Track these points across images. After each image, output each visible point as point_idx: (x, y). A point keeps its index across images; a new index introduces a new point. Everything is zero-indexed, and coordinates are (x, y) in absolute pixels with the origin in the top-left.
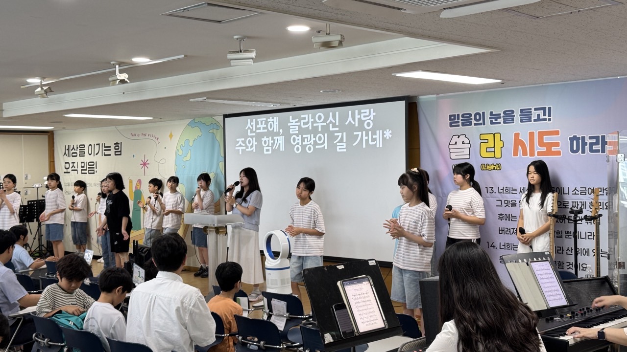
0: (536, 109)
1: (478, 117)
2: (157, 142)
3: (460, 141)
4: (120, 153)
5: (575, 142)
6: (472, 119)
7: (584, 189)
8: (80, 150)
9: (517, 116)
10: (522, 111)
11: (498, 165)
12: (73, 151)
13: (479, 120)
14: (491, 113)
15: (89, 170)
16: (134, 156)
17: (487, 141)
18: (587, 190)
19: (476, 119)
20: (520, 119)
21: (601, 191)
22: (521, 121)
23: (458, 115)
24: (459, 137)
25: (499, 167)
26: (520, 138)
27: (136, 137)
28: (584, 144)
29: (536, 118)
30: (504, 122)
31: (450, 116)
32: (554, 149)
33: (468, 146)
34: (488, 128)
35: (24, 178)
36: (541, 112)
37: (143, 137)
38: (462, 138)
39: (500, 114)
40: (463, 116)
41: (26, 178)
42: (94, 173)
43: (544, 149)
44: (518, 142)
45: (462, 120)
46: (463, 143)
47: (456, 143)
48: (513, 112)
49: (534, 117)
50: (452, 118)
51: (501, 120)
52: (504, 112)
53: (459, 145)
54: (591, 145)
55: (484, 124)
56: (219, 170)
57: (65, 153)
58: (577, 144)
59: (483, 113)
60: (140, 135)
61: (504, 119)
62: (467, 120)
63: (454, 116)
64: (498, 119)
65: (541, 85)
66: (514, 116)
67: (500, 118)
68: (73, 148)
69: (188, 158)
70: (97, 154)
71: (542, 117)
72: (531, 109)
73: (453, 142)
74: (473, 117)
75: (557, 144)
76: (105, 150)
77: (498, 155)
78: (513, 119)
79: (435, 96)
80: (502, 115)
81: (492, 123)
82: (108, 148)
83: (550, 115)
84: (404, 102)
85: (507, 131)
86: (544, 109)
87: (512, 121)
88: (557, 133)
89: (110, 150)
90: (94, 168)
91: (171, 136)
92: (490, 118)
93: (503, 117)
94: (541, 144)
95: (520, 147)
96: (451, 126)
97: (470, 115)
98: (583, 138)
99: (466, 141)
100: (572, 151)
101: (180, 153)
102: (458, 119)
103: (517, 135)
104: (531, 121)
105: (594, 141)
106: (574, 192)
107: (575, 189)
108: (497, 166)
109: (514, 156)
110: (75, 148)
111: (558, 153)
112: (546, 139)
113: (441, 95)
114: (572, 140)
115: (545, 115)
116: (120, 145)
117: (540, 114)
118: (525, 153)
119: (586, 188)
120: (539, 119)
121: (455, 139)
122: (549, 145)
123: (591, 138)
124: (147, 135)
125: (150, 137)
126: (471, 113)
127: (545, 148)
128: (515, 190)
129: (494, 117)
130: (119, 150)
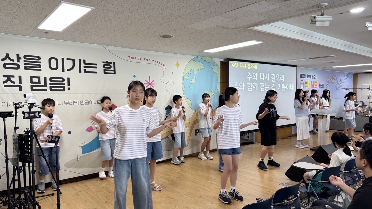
2: (164, 68)
4: (113, 72)
5: (319, 85)
8: (24, 61)
10: (312, 75)
12: (7, 61)
15: (51, 88)
17: (307, 83)
22: (312, 78)
24: (302, 81)
26: (312, 83)
31: (300, 74)
34: (307, 79)
37: (146, 61)
42: (64, 90)
45: (302, 76)
53: (302, 84)
56: (217, 90)
59: (306, 75)
60: (143, 60)
68: (7, 57)
69: (193, 82)
70: (68, 70)
71: (315, 78)
76: (84, 67)
77: (308, 87)
80: (309, 76)
81: (308, 78)
82: (94, 66)
84: (296, 68)
88: (317, 82)
89: (96, 68)
90: (64, 84)
91: (178, 65)
101: (187, 78)
105: (322, 85)
110: (14, 57)
111: (317, 87)
112: (315, 84)
116: (112, 65)
118: (313, 87)
124: (151, 61)
125: (155, 63)
130: (112, 69)
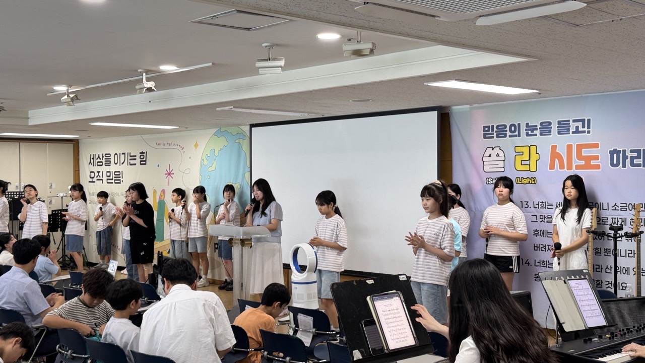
0: (574, 121)
1: (513, 128)
2: (182, 151)
3: (494, 153)
4: (145, 163)
5: (615, 155)
6: (506, 131)
7: (625, 205)
8: (105, 159)
9: (554, 128)
10: (559, 122)
11: (533, 178)
12: (99, 160)
13: (515, 131)
14: (527, 124)
15: (115, 180)
16: (158, 166)
17: (522, 153)
18: (628, 206)
19: (511, 131)
20: (557, 131)
21: (642, 207)
22: (559, 133)
23: (493, 126)
24: (493, 149)
25: (534, 181)
26: (557, 151)
27: (162, 147)
28: (625, 157)
29: (575, 130)
30: (541, 134)
31: (484, 127)
32: (593, 162)
33: (503, 158)
34: (524, 140)
35: (48, 187)
36: (580, 124)
37: (168, 146)
38: (497, 150)
39: (536, 126)
40: (497, 127)
41: (51, 187)
42: (120, 183)
43: (583, 163)
44: (555, 154)
45: (496, 132)
46: (498, 155)
47: (490, 156)
48: (550, 123)
49: (573, 129)
50: (486, 129)
51: (537, 132)
52: (541, 124)
53: (494, 157)
54: (632, 158)
55: (519, 136)
56: (245, 181)
57: (90, 162)
58: (618, 157)
59: (519, 124)
60: (166, 144)
61: (540, 131)
62: (501, 132)
63: (488, 127)
64: (534, 131)
65: (580, 95)
66: (551, 128)
67: (537, 129)
68: (99, 157)
69: (213, 168)
70: (123, 163)
71: (581, 129)
72: (569, 121)
73: (487, 154)
74: (508, 129)
75: (596, 158)
76: (130, 160)
77: (533, 168)
78: (550, 131)
79: (468, 106)
80: (539, 126)
81: (527, 135)
82: (133, 158)
83: (589, 127)
84: (436, 112)
85: (543, 144)
86: (583, 121)
87: (549, 133)
88: (596, 146)
89: (135, 159)
90: (120, 177)
91: (196, 146)
92: (526, 130)
93: (540, 128)
94: (580, 157)
95: (556, 160)
96: (485, 137)
97: (505, 126)
98: (624, 151)
99: (501, 153)
100: (612, 164)
101: (206, 162)
102: (493, 130)
103: (554, 148)
104: (569, 133)
105: (635, 154)
106: (614, 208)
107: (615, 205)
108: (532, 180)
109: (550, 169)
110: (101, 157)
111: (598, 167)
112: (585, 152)
113: (475, 105)
114: (612, 153)
115: (584, 127)
116: (145, 155)
117: (578, 126)
118: (562, 167)
119: (626, 204)
120: (577, 131)
121: (489, 151)
122: (588, 159)
123: (632, 151)
124: (172, 145)
125: (175, 147)
126: (505, 124)
127: (584, 161)
128: (551, 205)
129: (530, 129)
130: (145, 159)
